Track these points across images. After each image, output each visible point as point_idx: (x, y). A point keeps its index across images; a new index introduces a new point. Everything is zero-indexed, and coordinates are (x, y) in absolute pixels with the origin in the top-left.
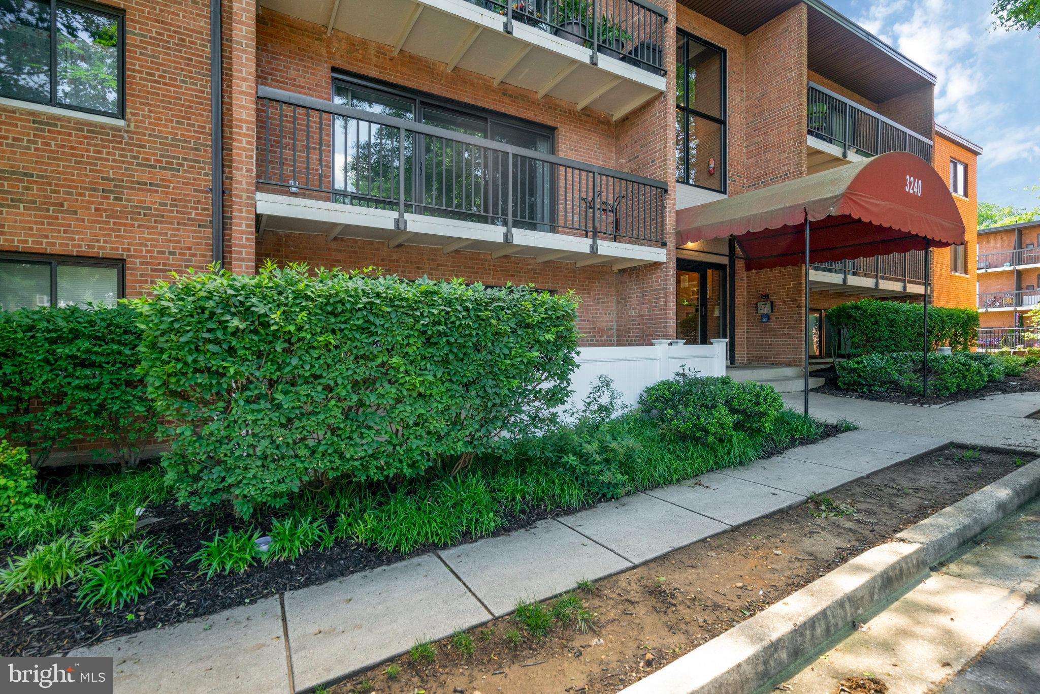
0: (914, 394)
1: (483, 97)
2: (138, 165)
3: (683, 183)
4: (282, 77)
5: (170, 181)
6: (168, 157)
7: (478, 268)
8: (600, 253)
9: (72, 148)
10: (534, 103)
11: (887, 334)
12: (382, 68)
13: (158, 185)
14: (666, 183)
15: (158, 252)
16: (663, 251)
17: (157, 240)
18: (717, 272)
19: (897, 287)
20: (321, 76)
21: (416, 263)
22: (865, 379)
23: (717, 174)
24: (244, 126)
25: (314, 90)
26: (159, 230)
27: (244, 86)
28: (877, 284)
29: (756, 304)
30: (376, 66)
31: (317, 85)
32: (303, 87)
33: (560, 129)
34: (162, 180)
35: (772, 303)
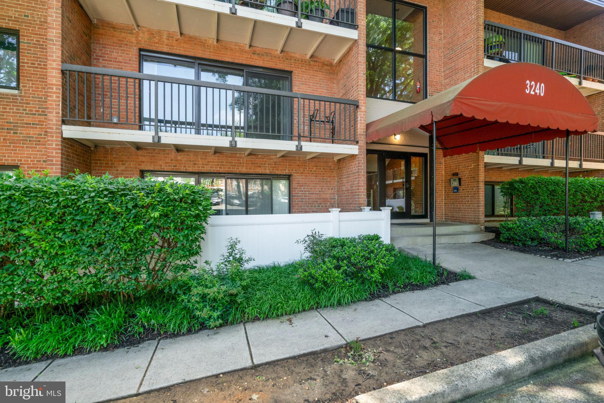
1: (239, 56)
2: (26, 114)
4: (108, 57)
5: (43, 122)
6: (42, 108)
7: (235, 163)
8: (303, 150)
10: (275, 57)
12: (171, 46)
13: (37, 124)
14: (358, 101)
15: (37, 161)
16: (357, 147)
17: (37, 154)
18: (421, 158)
20: (132, 55)
21: (193, 161)
23: (422, 92)
24: (55, 87)
25: (128, 63)
26: (38, 149)
27: (54, 65)
28: (521, 161)
29: (450, 180)
30: (167, 45)
31: (130, 60)
32: (121, 62)
33: (294, 72)
34: (39, 121)
35: (460, 180)
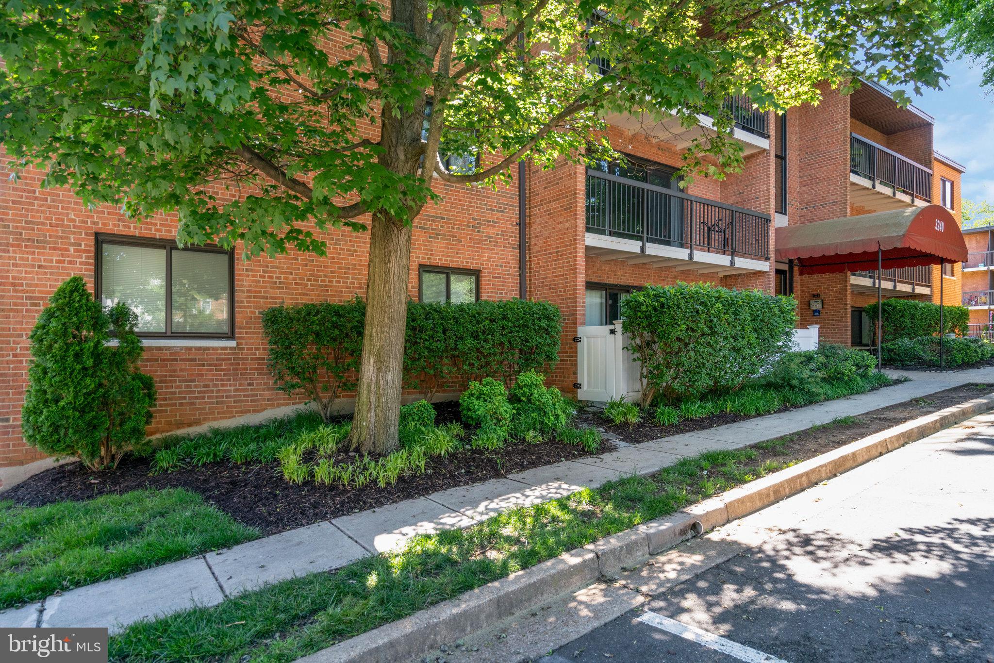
0: (934, 366)
2: (487, 209)
3: (781, 213)
8: (736, 266)
9: (460, 200)
10: (674, 154)
11: (909, 325)
13: (495, 222)
14: (769, 215)
16: (768, 264)
19: (906, 288)
22: (899, 356)
28: (895, 286)
29: (809, 302)
34: (497, 219)
35: (822, 301)
